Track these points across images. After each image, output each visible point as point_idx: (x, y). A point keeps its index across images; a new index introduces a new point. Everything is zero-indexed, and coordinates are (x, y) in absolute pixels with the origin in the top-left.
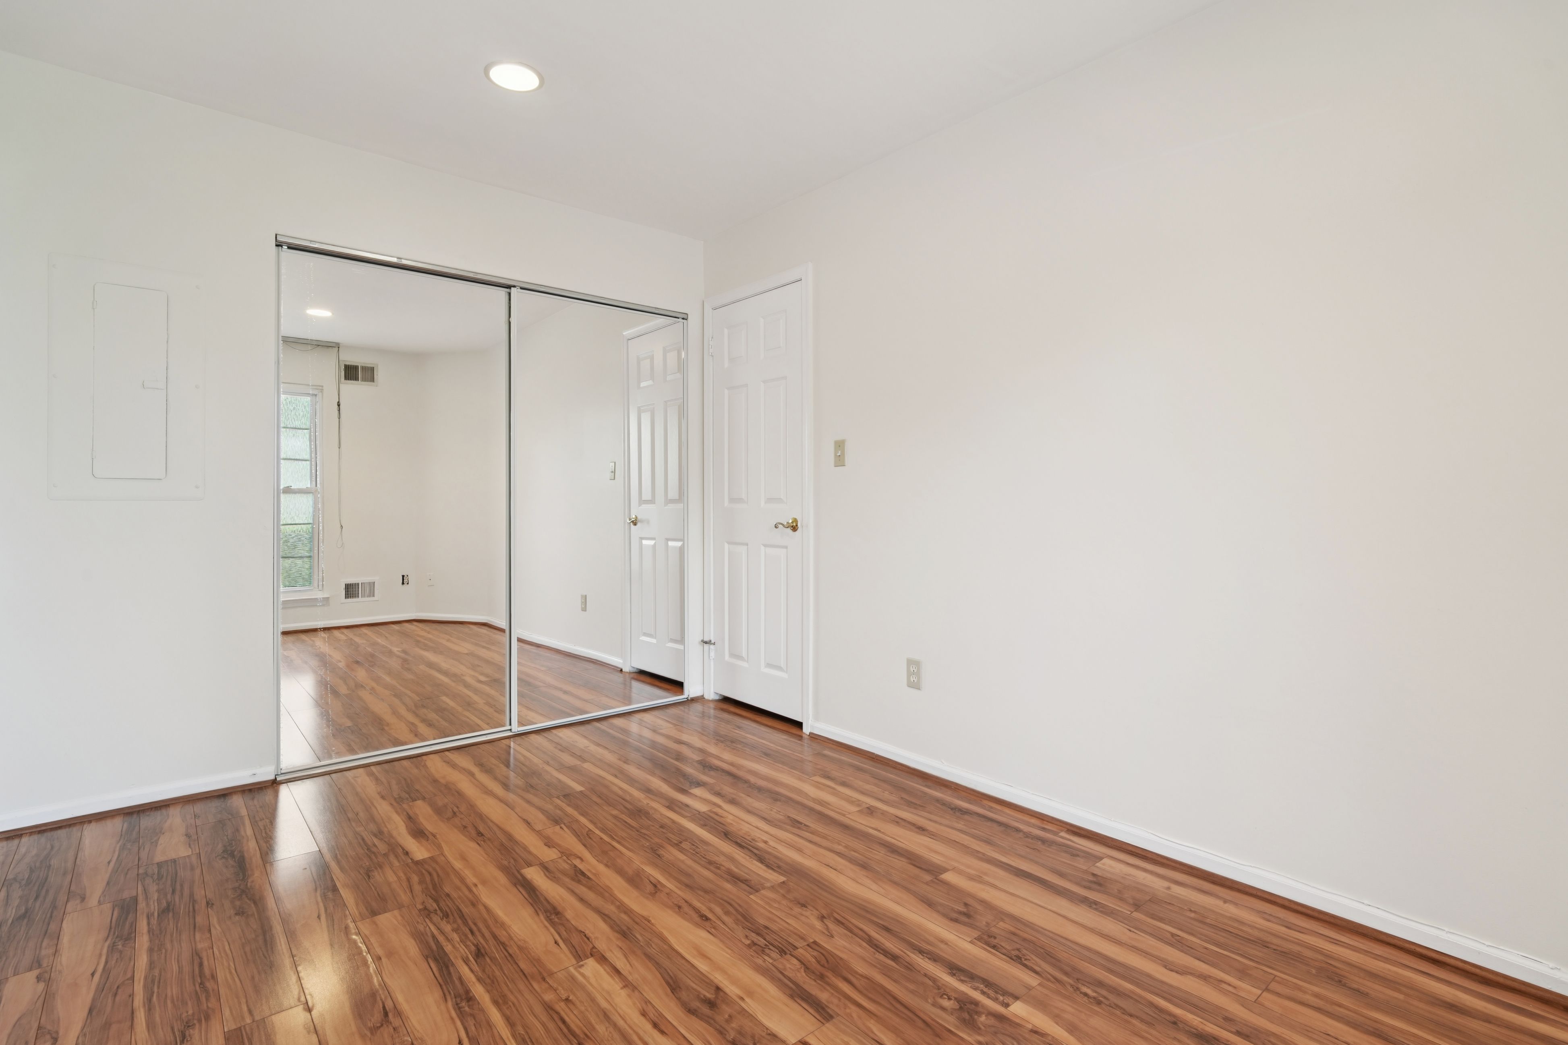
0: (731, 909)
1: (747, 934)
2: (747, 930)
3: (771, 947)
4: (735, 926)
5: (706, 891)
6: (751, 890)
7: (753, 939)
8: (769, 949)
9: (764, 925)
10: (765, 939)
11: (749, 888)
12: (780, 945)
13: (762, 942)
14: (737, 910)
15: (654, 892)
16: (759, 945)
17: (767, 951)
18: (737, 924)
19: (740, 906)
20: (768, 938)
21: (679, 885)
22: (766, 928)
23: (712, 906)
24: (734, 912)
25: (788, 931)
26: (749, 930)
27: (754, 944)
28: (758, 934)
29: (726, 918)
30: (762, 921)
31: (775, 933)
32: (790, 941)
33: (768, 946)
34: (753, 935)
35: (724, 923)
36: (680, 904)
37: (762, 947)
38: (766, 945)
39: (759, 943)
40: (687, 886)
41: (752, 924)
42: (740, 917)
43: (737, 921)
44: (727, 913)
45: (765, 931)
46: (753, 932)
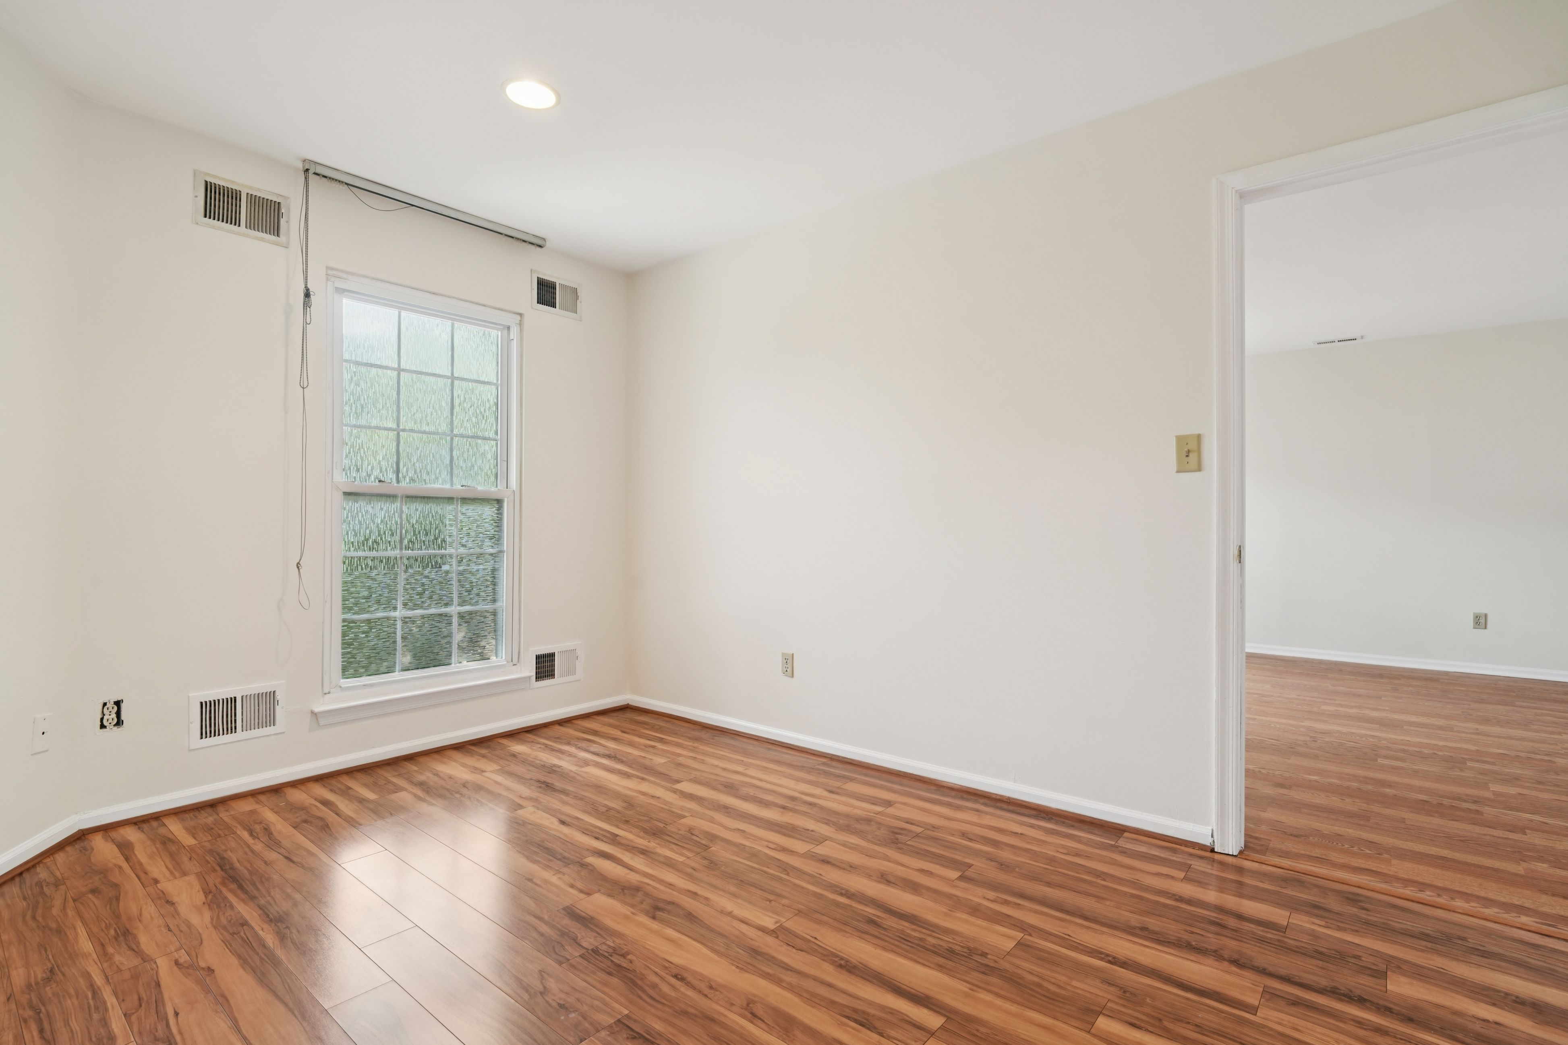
0: (651, 992)
1: (630, 964)
2: (631, 969)
3: (606, 954)
4: (645, 972)
5: (685, 1013)
6: (627, 1023)
7: (625, 960)
8: (608, 953)
9: (612, 976)
10: (612, 961)
11: (631, 1025)
12: (597, 957)
13: (616, 959)
14: (644, 991)
15: (751, 1005)
16: (619, 955)
17: (611, 951)
18: (641, 973)
19: (641, 998)
20: (609, 963)
21: (723, 1019)
22: (610, 974)
23: (673, 994)
24: (646, 988)
25: (587, 972)
26: (629, 970)
27: (623, 956)
28: (619, 966)
29: (656, 980)
30: (615, 981)
31: (601, 969)
32: (586, 962)
33: (609, 955)
34: (625, 965)
35: (656, 973)
36: (712, 992)
37: (616, 954)
38: (611, 956)
39: (618, 957)
40: (713, 1020)
41: (625, 976)
42: (639, 982)
43: (643, 977)
44: (654, 986)
45: (611, 970)
46: (625, 968)
